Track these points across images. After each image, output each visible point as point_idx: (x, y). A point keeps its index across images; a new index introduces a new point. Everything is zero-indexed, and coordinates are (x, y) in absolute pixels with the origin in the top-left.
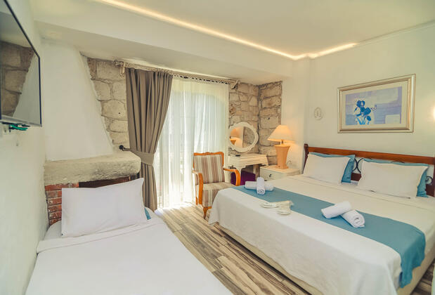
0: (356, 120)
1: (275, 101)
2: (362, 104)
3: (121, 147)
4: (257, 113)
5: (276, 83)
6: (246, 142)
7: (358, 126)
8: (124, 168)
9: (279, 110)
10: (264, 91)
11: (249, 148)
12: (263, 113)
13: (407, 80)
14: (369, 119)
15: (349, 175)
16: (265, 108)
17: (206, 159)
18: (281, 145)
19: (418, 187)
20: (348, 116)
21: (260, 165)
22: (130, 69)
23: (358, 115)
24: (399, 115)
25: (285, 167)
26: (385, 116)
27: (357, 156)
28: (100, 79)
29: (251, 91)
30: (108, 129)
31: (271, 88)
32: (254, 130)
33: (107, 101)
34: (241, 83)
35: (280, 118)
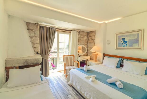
0: (122, 45)
1: (93, 38)
2: (124, 39)
3: (37, 53)
4: (87, 42)
5: (94, 31)
6: (83, 51)
7: (123, 47)
8: (35, 61)
9: (94, 41)
10: (89, 34)
11: (84, 54)
12: (89, 42)
13: (141, 31)
14: (127, 45)
15: (119, 65)
16: (90, 40)
17: (68, 58)
18: (95, 53)
19: (145, 71)
20: (119, 43)
21: (88, 60)
22: (41, 26)
23: (123, 43)
24: (138, 44)
25: (96, 61)
26: (132, 44)
27: (122, 58)
28: (30, 30)
29: (85, 34)
30: (33, 47)
31: (92, 33)
32: (86, 48)
33: (33, 37)
34: (81, 31)
35: (95, 43)
